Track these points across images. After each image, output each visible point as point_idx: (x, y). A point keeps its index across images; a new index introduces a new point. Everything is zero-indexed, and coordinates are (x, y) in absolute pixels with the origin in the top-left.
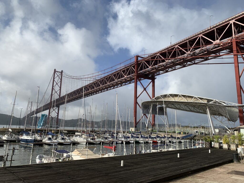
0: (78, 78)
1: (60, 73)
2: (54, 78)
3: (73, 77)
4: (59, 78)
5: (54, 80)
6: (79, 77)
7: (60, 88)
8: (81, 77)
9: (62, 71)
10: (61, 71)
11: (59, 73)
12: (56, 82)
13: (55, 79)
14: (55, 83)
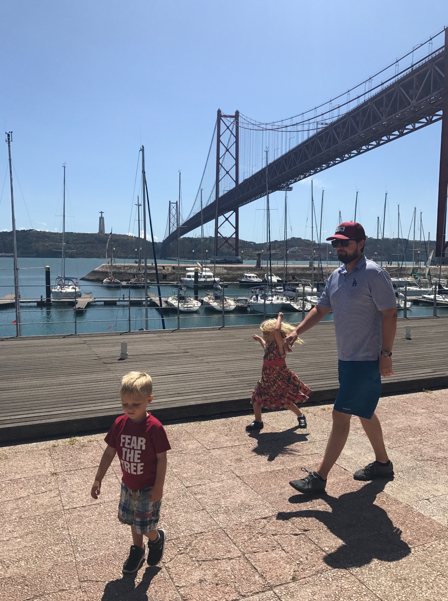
0: (276, 127)
1: (232, 120)
2: (219, 136)
3: (264, 126)
4: (231, 132)
5: (219, 141)
6: (280, 124)
7: (237, 159)
8: (285, 123)
9: (237, 113)
10: (234, 114)
11: (229, 119)
12: (226, 146)
13: (221, 139)
14: (222, 150)
